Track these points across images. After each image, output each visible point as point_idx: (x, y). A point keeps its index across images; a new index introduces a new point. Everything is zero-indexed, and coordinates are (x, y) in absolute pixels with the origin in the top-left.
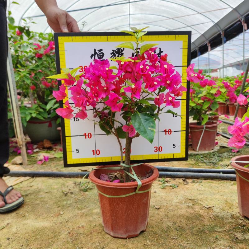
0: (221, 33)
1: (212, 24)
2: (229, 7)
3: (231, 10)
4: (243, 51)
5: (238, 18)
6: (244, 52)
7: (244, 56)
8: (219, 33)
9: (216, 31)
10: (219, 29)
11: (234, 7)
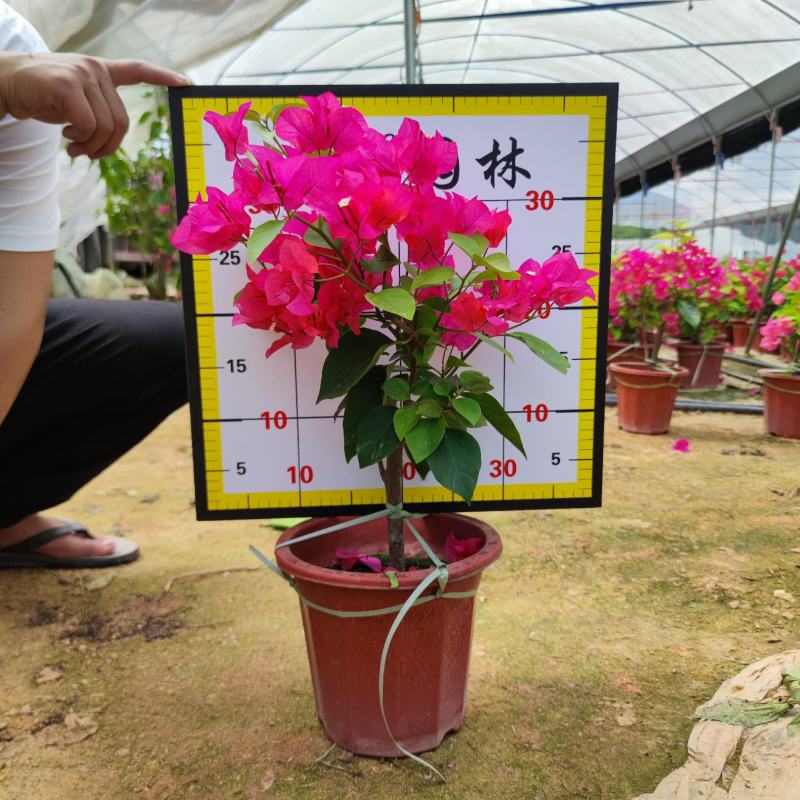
0: (714, 142)
1: (690, 117)
2: (741, 81)
3: (744, 88)
4: (767, 185)
5: (760, 111)
6: (771, 188)
7: (770, 201)
8: (707, 140)
9: (700, 135)
10: (709, 131)
11: (754, 83)
